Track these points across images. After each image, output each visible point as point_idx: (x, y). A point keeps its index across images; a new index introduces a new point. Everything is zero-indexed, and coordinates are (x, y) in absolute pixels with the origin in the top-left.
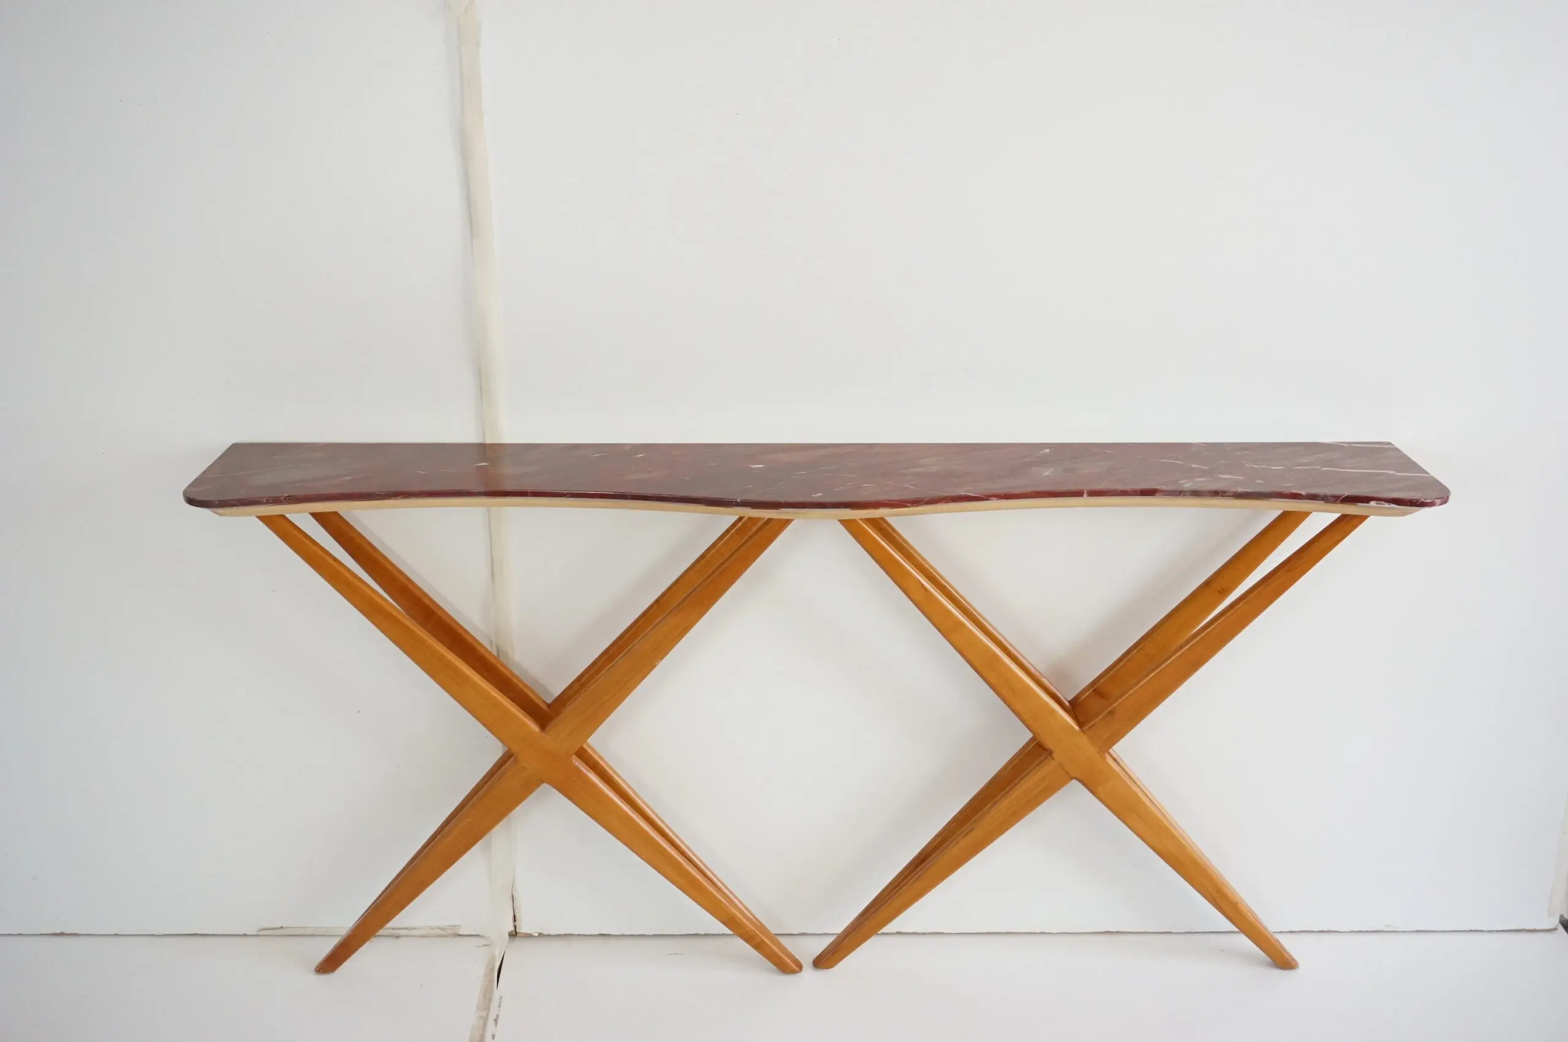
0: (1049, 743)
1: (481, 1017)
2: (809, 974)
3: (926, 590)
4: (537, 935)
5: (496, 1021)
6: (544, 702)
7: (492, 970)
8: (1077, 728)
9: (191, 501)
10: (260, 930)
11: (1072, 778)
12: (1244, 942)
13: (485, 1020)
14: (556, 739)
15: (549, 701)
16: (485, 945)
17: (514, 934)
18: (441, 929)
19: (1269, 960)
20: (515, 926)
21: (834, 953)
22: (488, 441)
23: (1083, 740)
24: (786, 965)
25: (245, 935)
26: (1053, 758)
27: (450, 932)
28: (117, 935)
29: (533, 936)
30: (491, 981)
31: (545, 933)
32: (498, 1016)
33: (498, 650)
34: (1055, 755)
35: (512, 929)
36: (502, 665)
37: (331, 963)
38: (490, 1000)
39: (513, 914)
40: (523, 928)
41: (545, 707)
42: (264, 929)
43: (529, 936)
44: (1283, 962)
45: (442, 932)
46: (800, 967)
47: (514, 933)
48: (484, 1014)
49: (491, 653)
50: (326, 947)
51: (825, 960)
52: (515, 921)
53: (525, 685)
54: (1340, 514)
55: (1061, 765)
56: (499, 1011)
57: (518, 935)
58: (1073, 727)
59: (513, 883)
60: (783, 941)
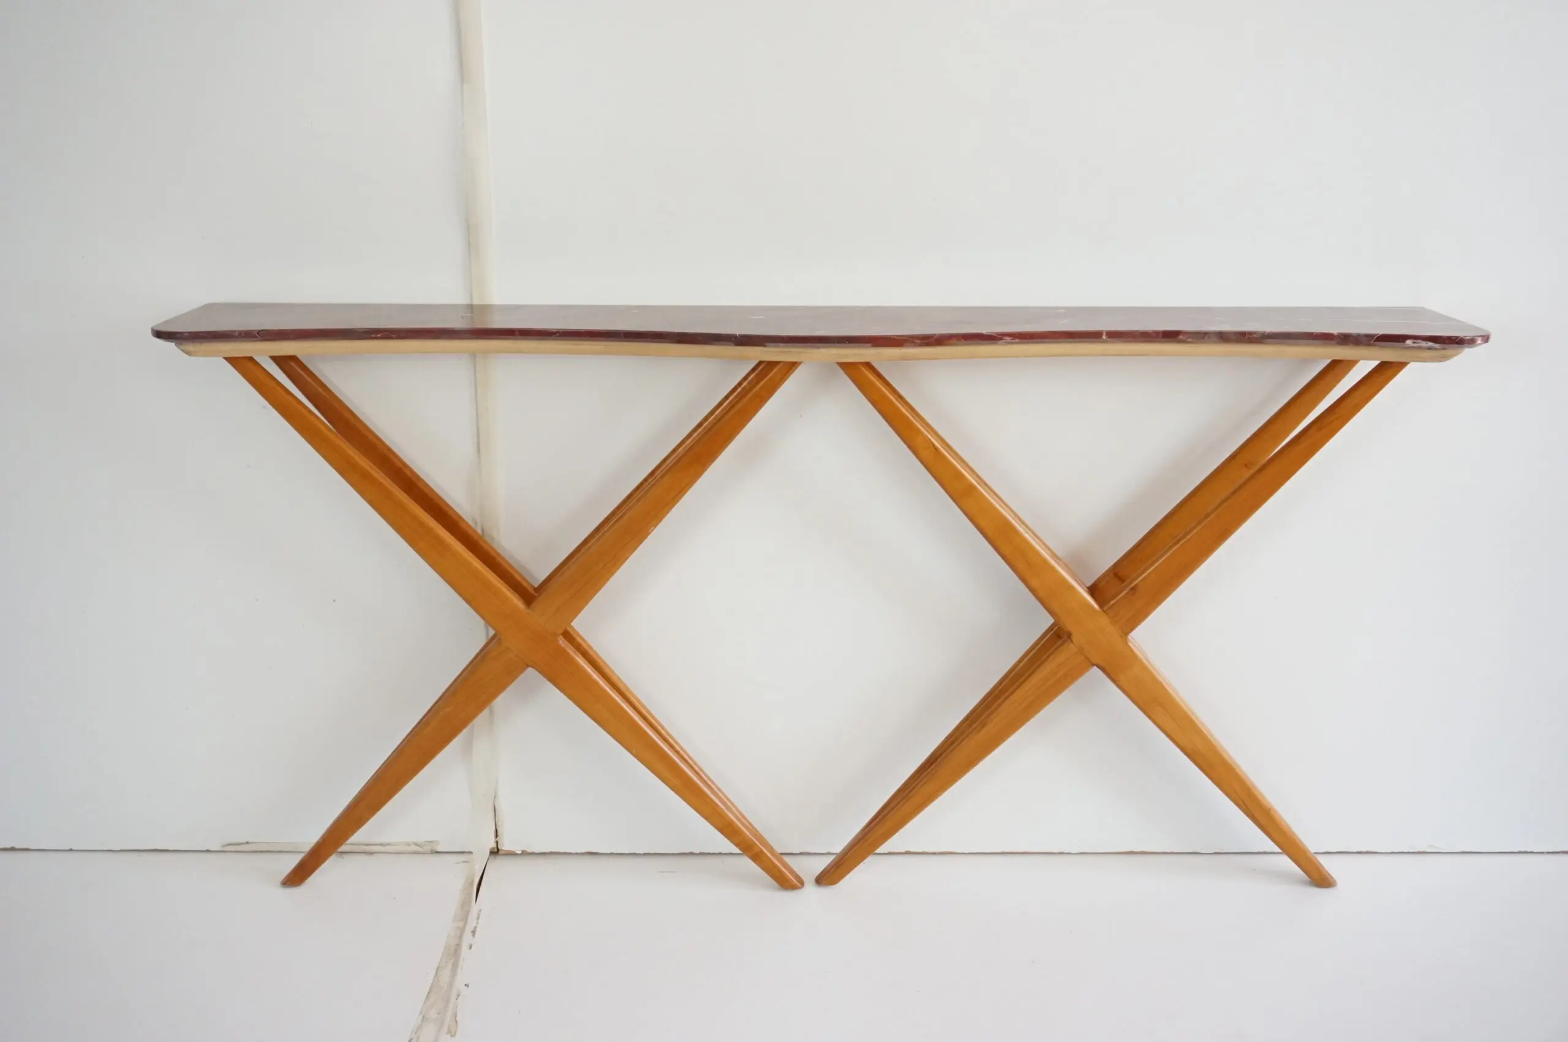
0: (1069, 625)
1: (458, 928)
2: (811, 892)
3: (936, 449)
4: (520, 852)
5: (474, 932)
6: (529, 583)
7: (472, 884)
8: (1096, 606)
9: (159, 334)
10: (224, 846)
11: (1093, 665)
12: (1285, 863)
13: (463, 930)
14: (539, 617)
15: (536, 586)
16: (464, 862)
17: (495, 852)
18: (416, 844)
19: (1309, 879)
20: (497, 843)
21: (838, 867)
22: (476, 302)
23: (1104, 621)
24: (786, 881)
25: (208, 851)
26: (1072, 642)
27: (428, 848)
28: (71, 850)
29: (518, 854)
30: (470, 894)
31: (529, 851)
32: (476, 927)
33: (483, 531)
34: (1074, 638)
35: (494, 845)
36: (485, 542)
37: (298, 876)
38: (468, 912)
39: (494, 828)
40: (505, 846)
41: (531, 591)
42: (228, 845)
43: (512, 854)
44: (1320, 880)
45: (420, 849)
46: (802, 883)
47: (496, 850)
48: (461, 924)
49: (475, 531)
50: (293, 861)
51: (828, 877)
52: (497, 836)
53: (510, 565)
54: (1379, 362)
55: (1081, 650)
56: (477, 923)
57: (500, 853)
58: (1092, 607)
59: (496, 793)
60: (787, 859)
